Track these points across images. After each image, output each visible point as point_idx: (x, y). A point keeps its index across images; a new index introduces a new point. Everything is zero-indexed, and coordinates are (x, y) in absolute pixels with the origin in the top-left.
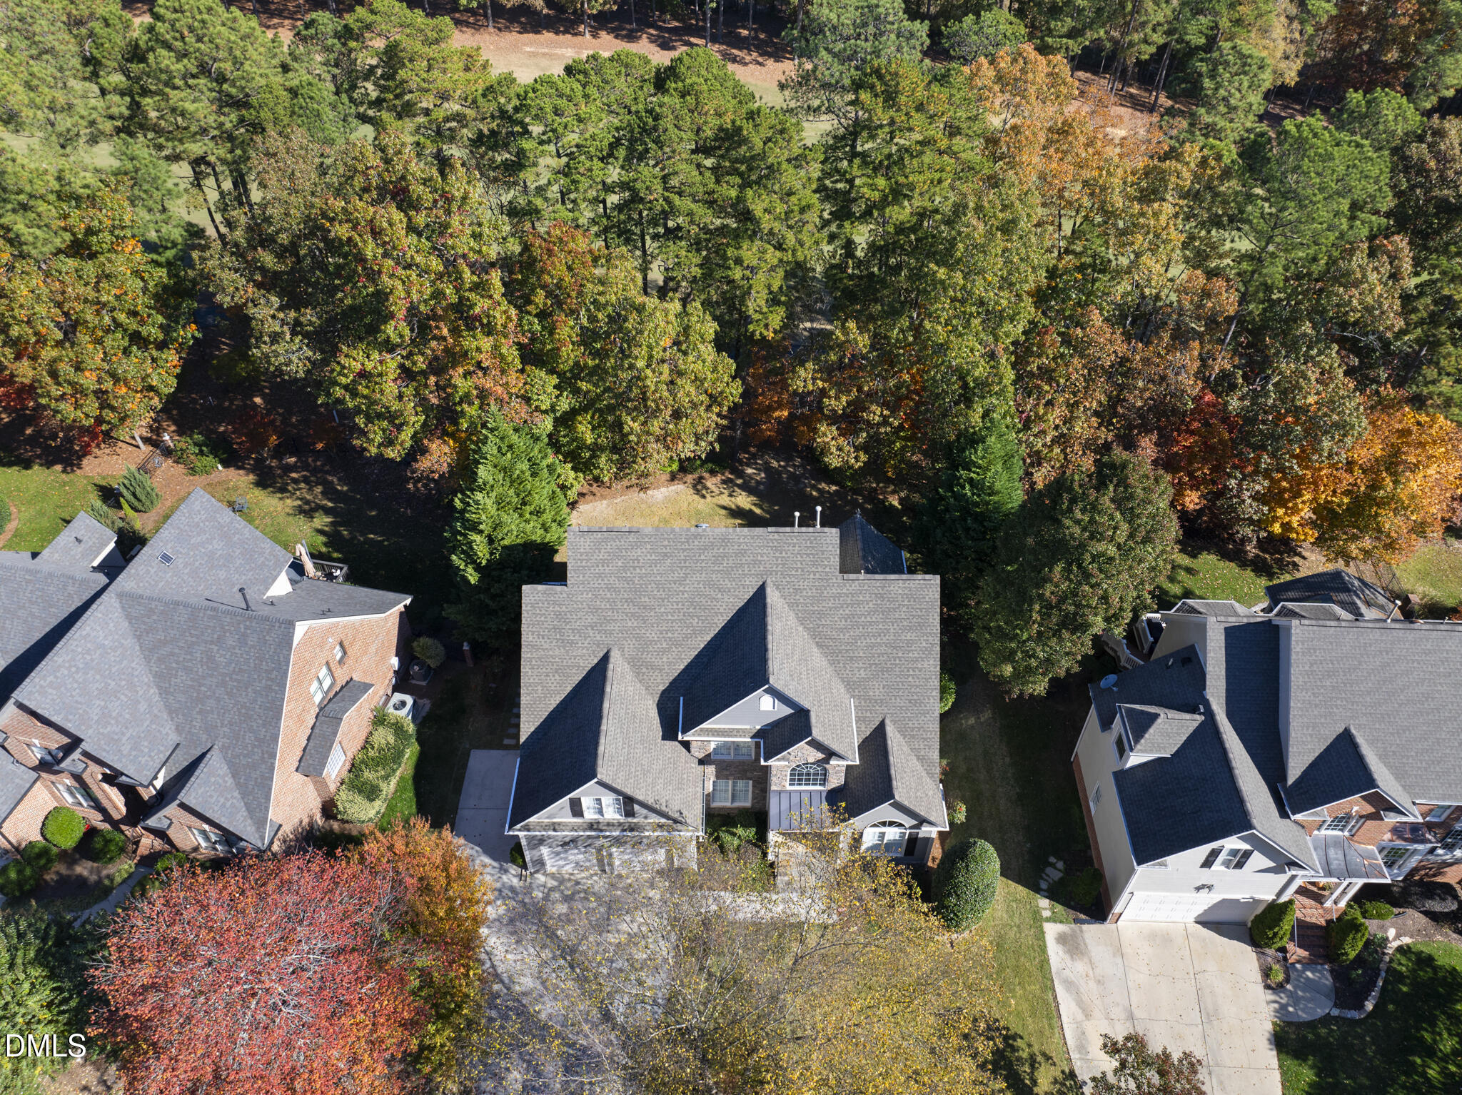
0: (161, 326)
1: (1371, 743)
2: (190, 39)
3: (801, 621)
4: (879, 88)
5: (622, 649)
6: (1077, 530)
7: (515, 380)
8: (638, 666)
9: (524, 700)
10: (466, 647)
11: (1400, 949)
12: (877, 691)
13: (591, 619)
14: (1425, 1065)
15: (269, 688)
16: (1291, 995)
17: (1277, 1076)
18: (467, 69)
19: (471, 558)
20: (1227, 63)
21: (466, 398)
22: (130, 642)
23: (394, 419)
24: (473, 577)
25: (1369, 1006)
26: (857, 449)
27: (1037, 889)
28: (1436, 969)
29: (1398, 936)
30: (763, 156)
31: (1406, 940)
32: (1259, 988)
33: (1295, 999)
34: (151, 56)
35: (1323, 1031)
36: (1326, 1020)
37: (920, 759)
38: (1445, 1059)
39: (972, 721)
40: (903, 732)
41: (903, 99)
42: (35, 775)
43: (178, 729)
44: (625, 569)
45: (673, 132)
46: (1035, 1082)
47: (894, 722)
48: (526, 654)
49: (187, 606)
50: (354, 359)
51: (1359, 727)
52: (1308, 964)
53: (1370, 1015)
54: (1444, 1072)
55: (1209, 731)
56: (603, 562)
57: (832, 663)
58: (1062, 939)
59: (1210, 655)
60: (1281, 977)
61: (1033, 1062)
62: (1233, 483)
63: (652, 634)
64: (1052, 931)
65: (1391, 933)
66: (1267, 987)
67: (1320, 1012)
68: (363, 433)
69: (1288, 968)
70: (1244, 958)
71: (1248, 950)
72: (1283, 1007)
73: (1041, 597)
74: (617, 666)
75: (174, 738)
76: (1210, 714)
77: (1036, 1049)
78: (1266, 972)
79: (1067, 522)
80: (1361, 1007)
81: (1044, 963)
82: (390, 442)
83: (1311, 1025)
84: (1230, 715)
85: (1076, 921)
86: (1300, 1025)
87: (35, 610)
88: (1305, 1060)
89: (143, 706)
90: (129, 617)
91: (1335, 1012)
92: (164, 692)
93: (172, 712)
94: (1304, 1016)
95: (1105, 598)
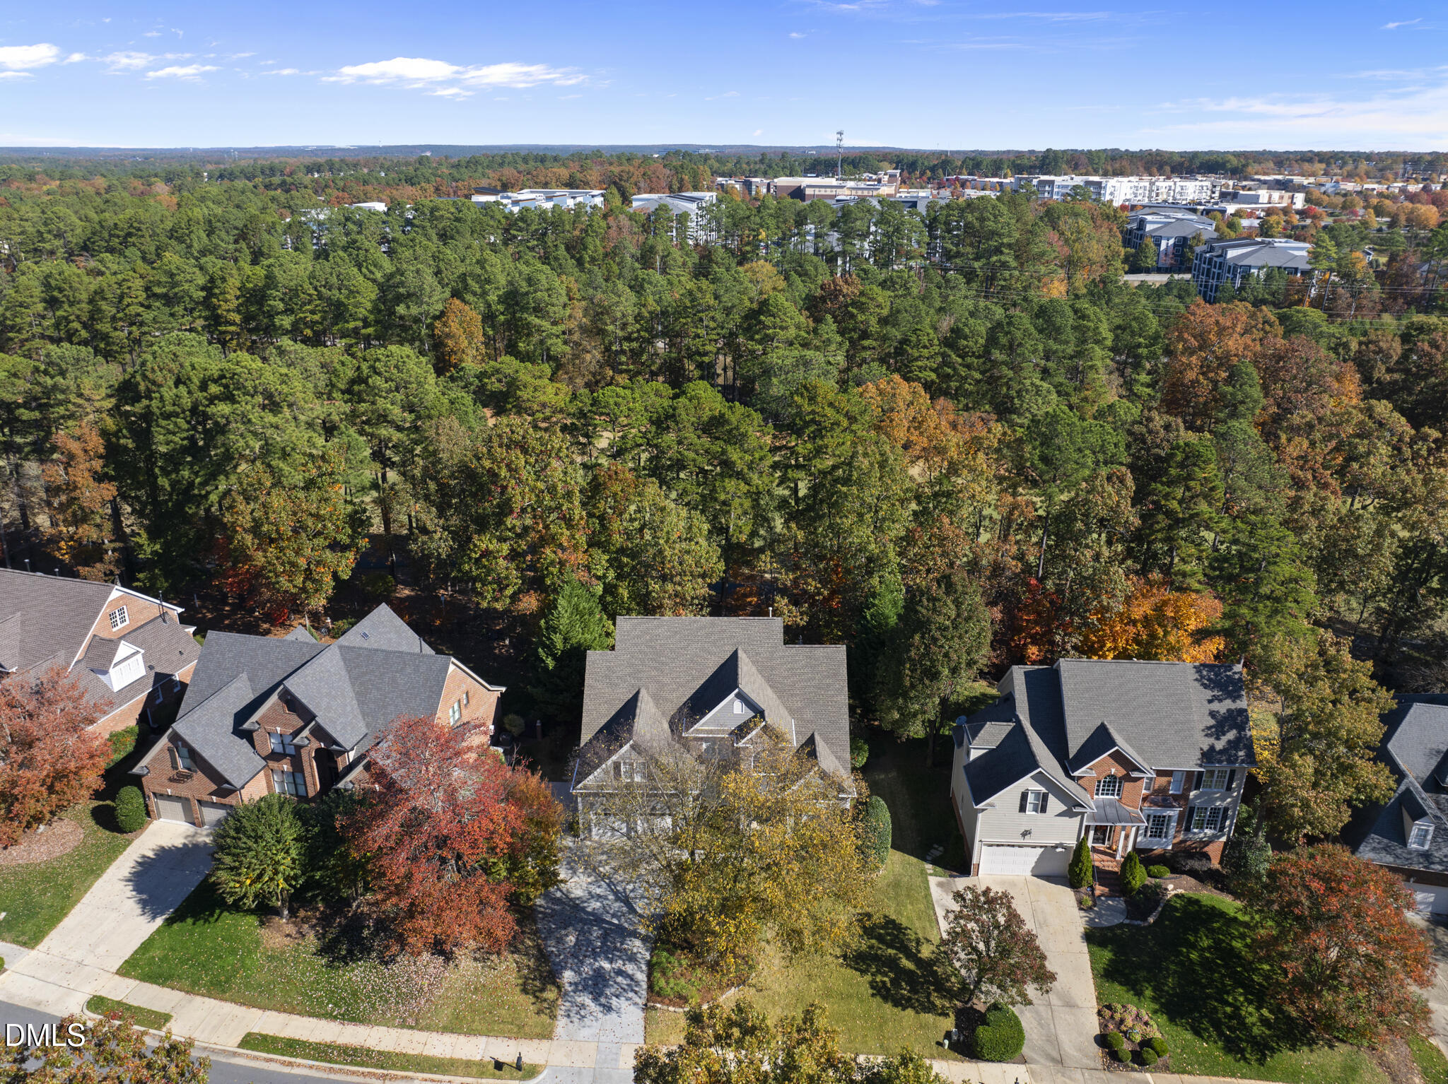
0: (349, 536)
1: (1119, 732)
2: (395, 371)
3: (760, 672)
4: (805, 394)
5: (647, 689)
6: (924, 611)
7: (581, 558)
8: (657, 699)
9: (585, 720)
10: (538, 724)
11: (1176, 896)
12: (808, 715)
13: (628, 670)
14: (1188, 952)
15: (430, 697)
16: (1097, 913)
17: (1087, 957)
18: (556, 394)
19: (550, 649)
20: (1027, 391)
21: (552, 563)
22: (344, 673)
23: (501, 585)
24: (550, 663)
25: (1151, 920)
26: (802, 614)
27: (926, 860)
28: (1200, 906)
29: (1175, 889)
30: (737, 428)
31: (1180, 891)
32: (1076, 909)
33: (1099, 915)
34: (370, 380)
35: (1119, 932)
36: (1121, 926)
37: (838, 758)
38: (1203, 949)
39: (882, 776)
40: (826, 740)
41: (819, 399)
42: (264, 763)
43: (368, 726)
44: (651, 640)
45: (684, 416)
46: (919, 952)
47: (820, 735)
48: (587, 691)
49: (383, 651)
50: (484, 542)
51: (1110, 722)
52: (1108, 897)
53: (1150, 926)
54: (1200, 956)
55: (1019, 730)
56: (638, 637)
57: (779, 697)
58: (940, 885)
59: (1017, 688)
60: (1090, 903)
61: (918, 942)
62: (1058, 638)
63: (666, 680)
64: (933, 881)
65: (1170, 887)
66: (1081, 909)
67: (1116, 922)
68: (481, 594)
69: (1095, 899)
70: (1066, 896)
71: (1068, 890)
72: (1091, 920)
73: (910, 659)
74: (644, 695)
75: (364, 730)
76: (1018, 722)
77: (920, 936)
78: (1080, 902)
79: (919, 608)
80: (1145, 919)
81: (928, 895)
82: (496, 600)
83: (1110, 928)
84: (1033, 725)
85: (951, 876)
86: (1102, 929)
87: (279, 663)
88: (1106, 947)
89: (349, 709)
90: (344, 660)
91: (1127, 921)
92: (361, 703)
93: (364, 714)
94: (1106, 924)
95: (946, 655)
